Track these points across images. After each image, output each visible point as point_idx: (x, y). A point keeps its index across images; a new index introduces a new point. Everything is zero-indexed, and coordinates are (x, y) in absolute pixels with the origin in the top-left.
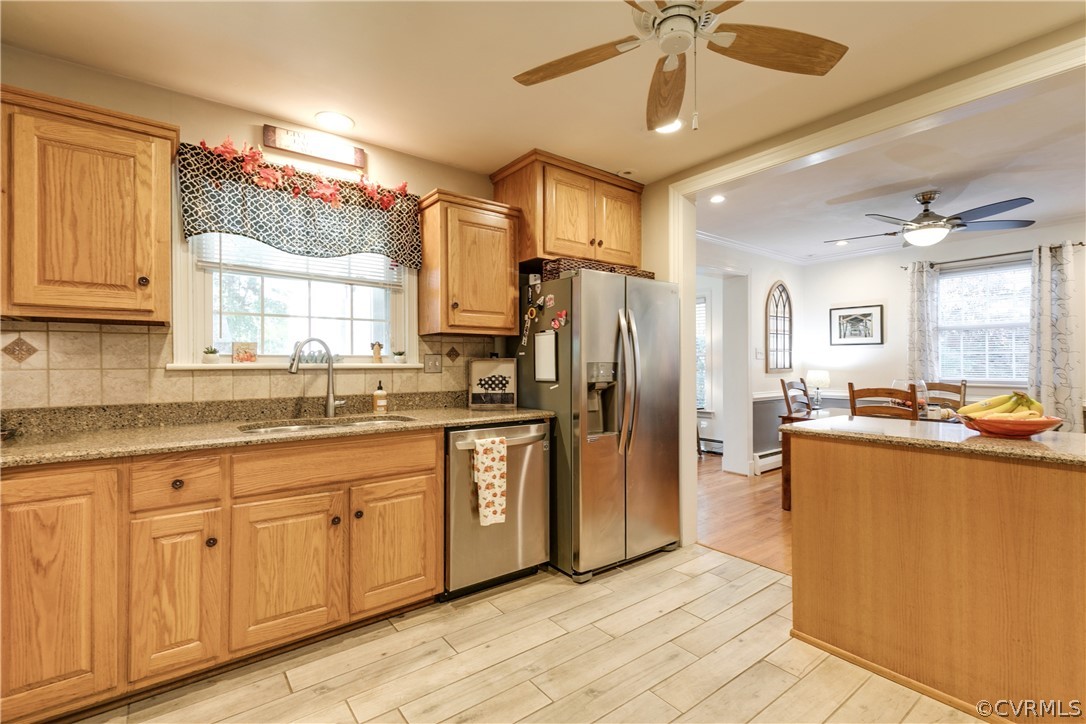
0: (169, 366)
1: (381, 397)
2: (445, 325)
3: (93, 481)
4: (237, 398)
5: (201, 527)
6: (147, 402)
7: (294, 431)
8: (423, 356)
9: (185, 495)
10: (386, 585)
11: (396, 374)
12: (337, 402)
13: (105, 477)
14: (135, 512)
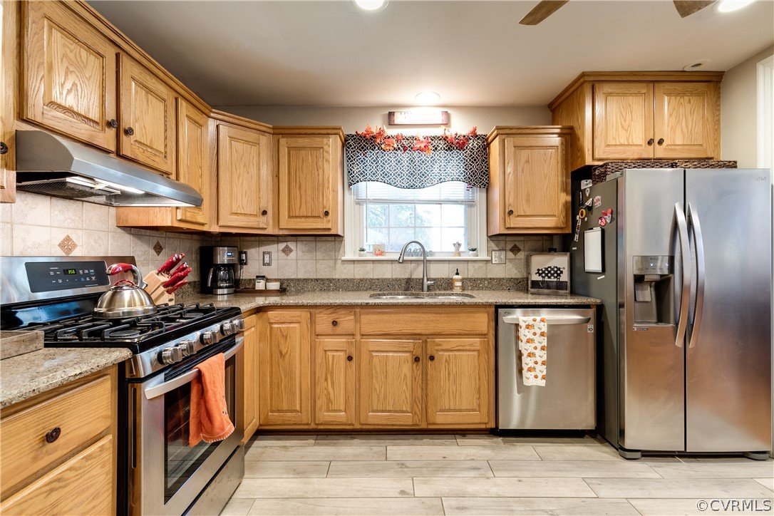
0: (343, 258)
1: (457, 280)
2: (502, 228)
3: (300, 316)
4: (375, 277)
5: (345, 349)
6: (334, 278)
7: (401, 299)
8: (490, 252)
9: (339, 330)
10: (449, 410)
11: (470, 264)
12: (429, 282)
13: (304, 314)
14: (317, 335)
